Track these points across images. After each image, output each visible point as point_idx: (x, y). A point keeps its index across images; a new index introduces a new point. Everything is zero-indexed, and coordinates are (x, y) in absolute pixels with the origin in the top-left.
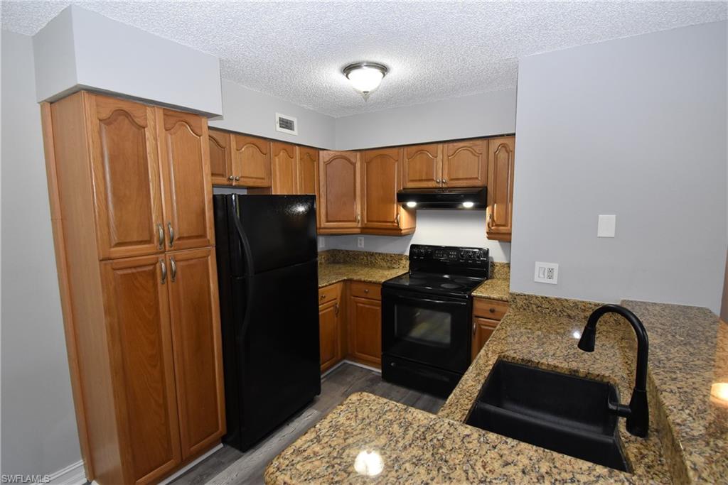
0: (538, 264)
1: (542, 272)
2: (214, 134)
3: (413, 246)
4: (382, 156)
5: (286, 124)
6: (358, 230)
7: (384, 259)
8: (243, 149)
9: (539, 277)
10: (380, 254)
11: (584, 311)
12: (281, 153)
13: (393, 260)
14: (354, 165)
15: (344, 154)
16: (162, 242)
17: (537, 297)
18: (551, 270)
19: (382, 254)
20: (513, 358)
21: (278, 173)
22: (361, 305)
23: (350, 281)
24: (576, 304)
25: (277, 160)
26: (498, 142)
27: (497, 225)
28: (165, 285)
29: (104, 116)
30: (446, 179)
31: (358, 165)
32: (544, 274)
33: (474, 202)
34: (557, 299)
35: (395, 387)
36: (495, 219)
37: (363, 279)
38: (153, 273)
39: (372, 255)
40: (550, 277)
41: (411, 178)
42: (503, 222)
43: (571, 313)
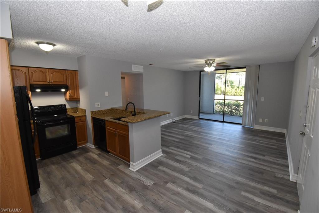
9: (96, 106)
11: (106, 111)
18: (99, 104)
24: (104, 110)
26: (69, 72)
27: (72, 96)
34: (101, 110)
36: (71, 94)
40: (99, 106)
41: (34, 80)
42: (74, 95)
43: (104, 112)
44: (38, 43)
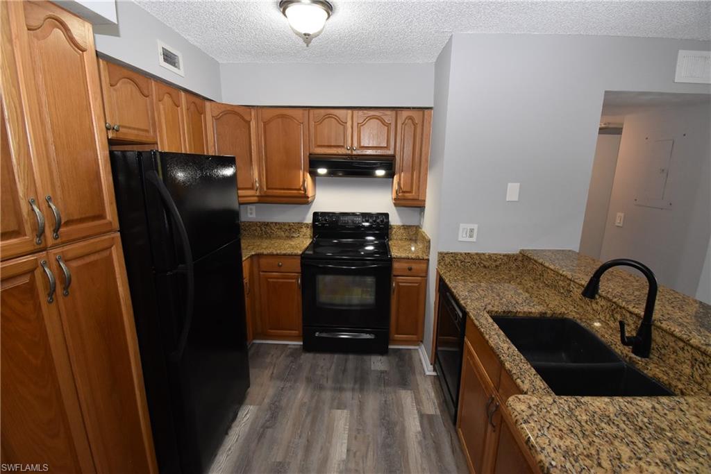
0: (462, 226)
1: (464, 233)
3: (315, 214)
4: (283, 116)
5: (169, 58)
6: (256, 199)
7: (281, 229)
8: (118, 85)
9: (463, 237)
10: (276, 223)
11: (495, 261)
12: (165, 97)
13: (291, 230)
14: (248, 123)
15: (236, 109)
16: (41, 233)
17: (461, 254)
18: (472, 230)
19: (279, 223)
20: (496, 312)
21: (164, 127)
22: (272, 280)
23: (259, 256)
24: (490, 256)
25: (161, 107)
26: (405, 114)
27: (404, 192)
28: (54, 304)
30: (356, 146)
31: (253, 124)
32: (466, 234)
33: (384, 169)
34: (477, 254)
35: (318, 355)
36: (402, 186)
37: (275, 253)
38: (31, 289)
39: (267, 224)
40: (471, 236)
41: (319, 144)
42: (408, 190)
43: (487, 264)
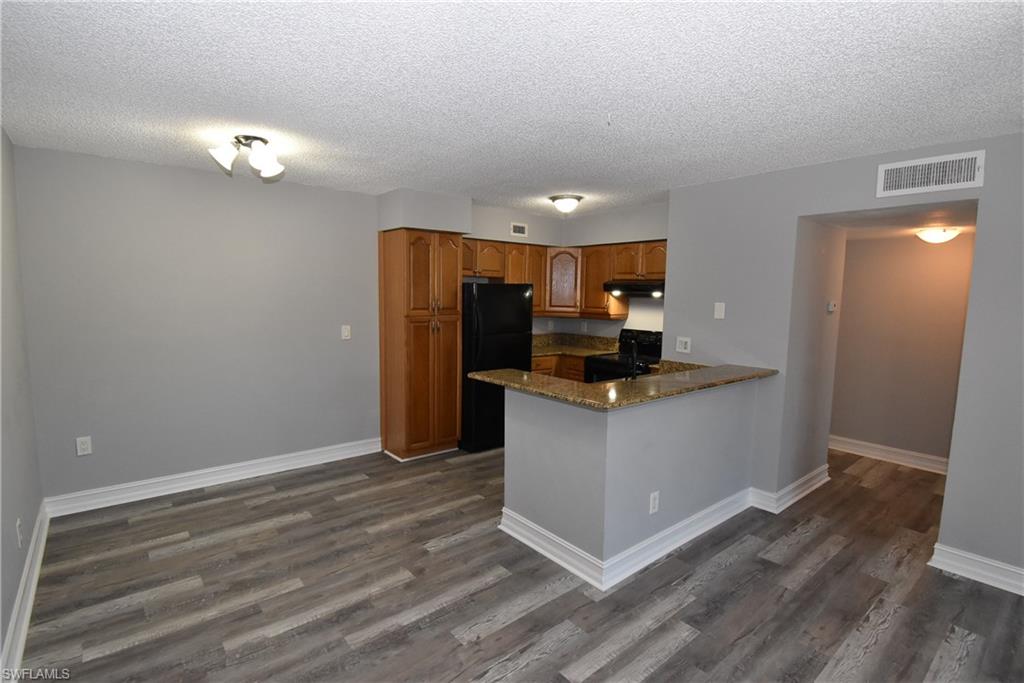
0: (680, 339)
1: (681, 344)
2: (466, 241)
3: (623, 331)
4: (598, 252)
5: (519, 230)
6: (577, 315)
8: (486, 251)
9: (679, 348)
12: (514, 252)
13: (608, 342)
14: (576, 259)
16: (433, 310)
17: (677, 363)
18: (686, 343)
19: (600, 337)
21: (510, 267)
25: (510, 257)
28: (433, 335)
29: (412, 240)
30: (644, 272)
31: (580, 260)
32: (682, 346)
33: (660, 292)
37: (575, 355)
38: (428, 327)
39: (592, 338)
41: (618, 271)
44: (554, 199)
